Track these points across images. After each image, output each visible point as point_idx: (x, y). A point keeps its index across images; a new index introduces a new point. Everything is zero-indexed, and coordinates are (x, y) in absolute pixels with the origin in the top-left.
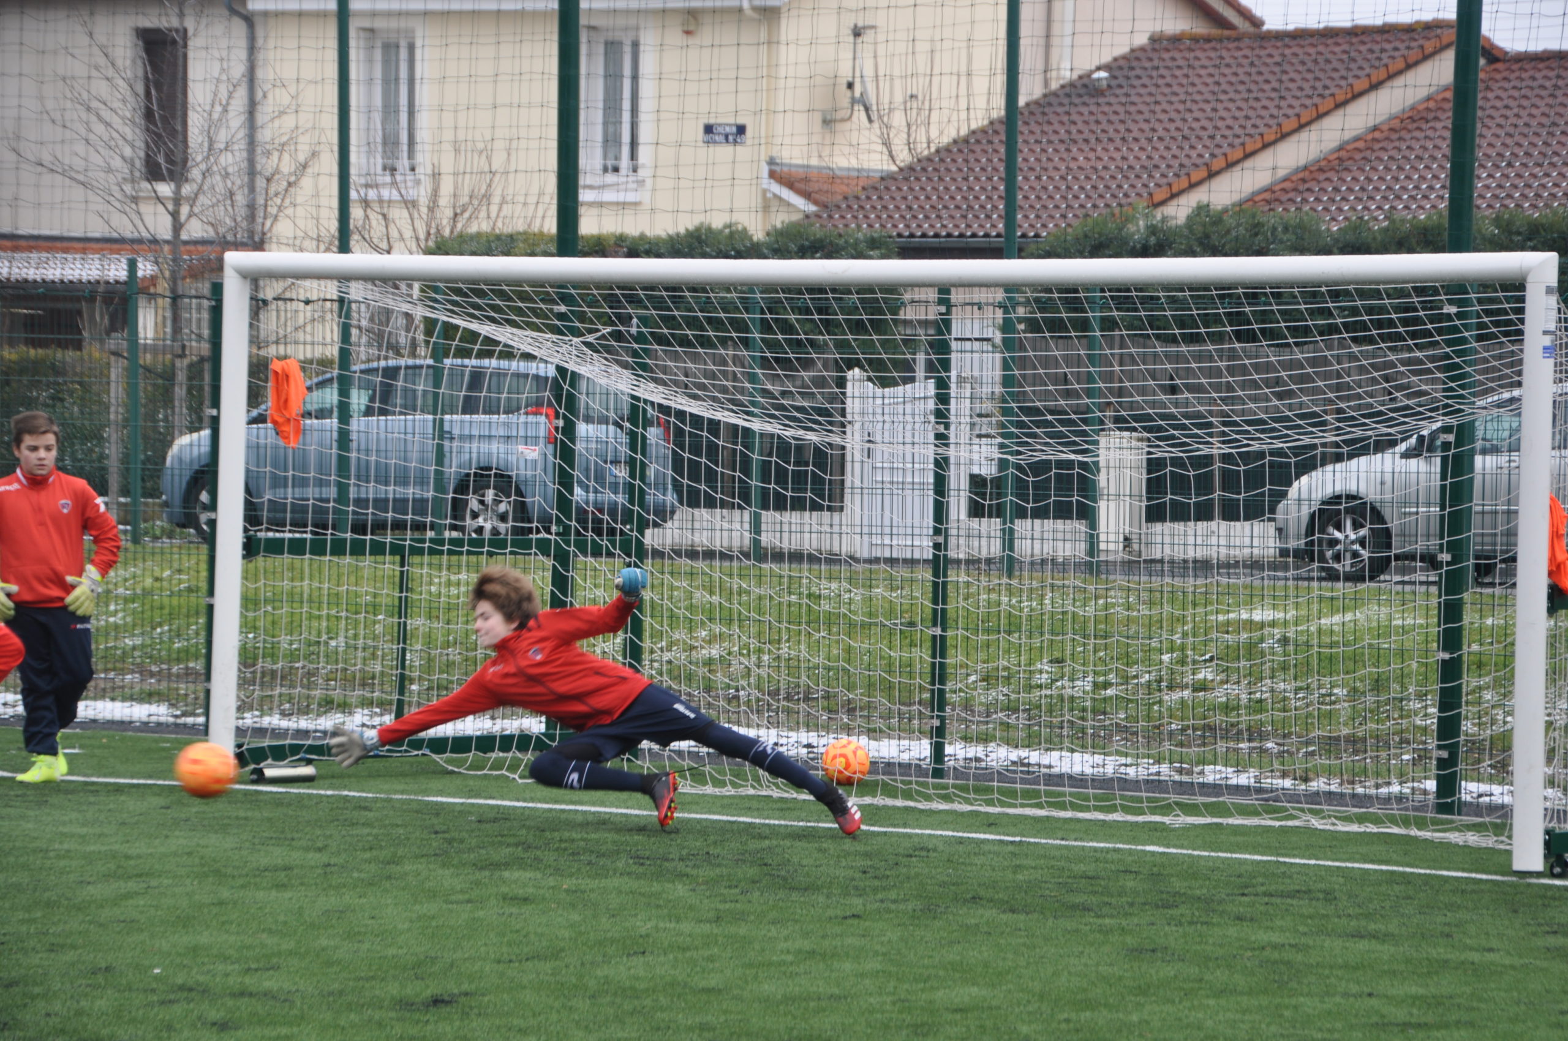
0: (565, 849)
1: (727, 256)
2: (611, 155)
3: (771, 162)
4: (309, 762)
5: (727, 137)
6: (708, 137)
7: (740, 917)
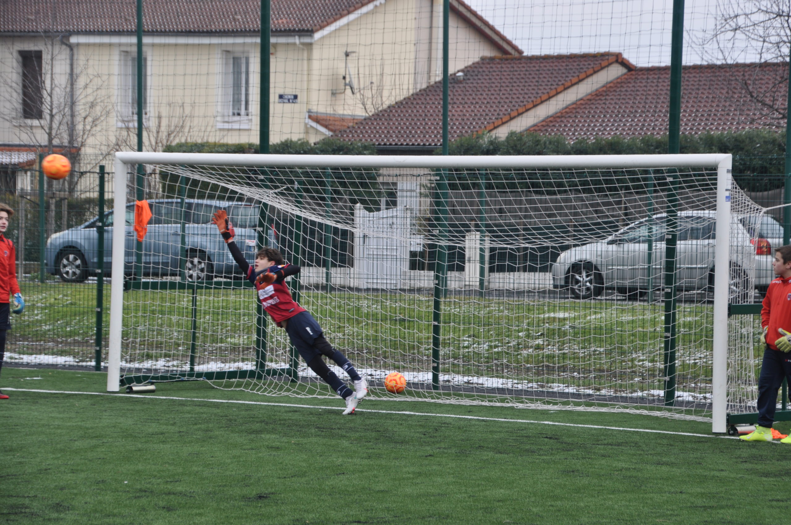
0: (284, 424)
2: (236, 108)
3: (309, 111)
4: (152, 383)
5: (289, 100)
6: (281, 100)
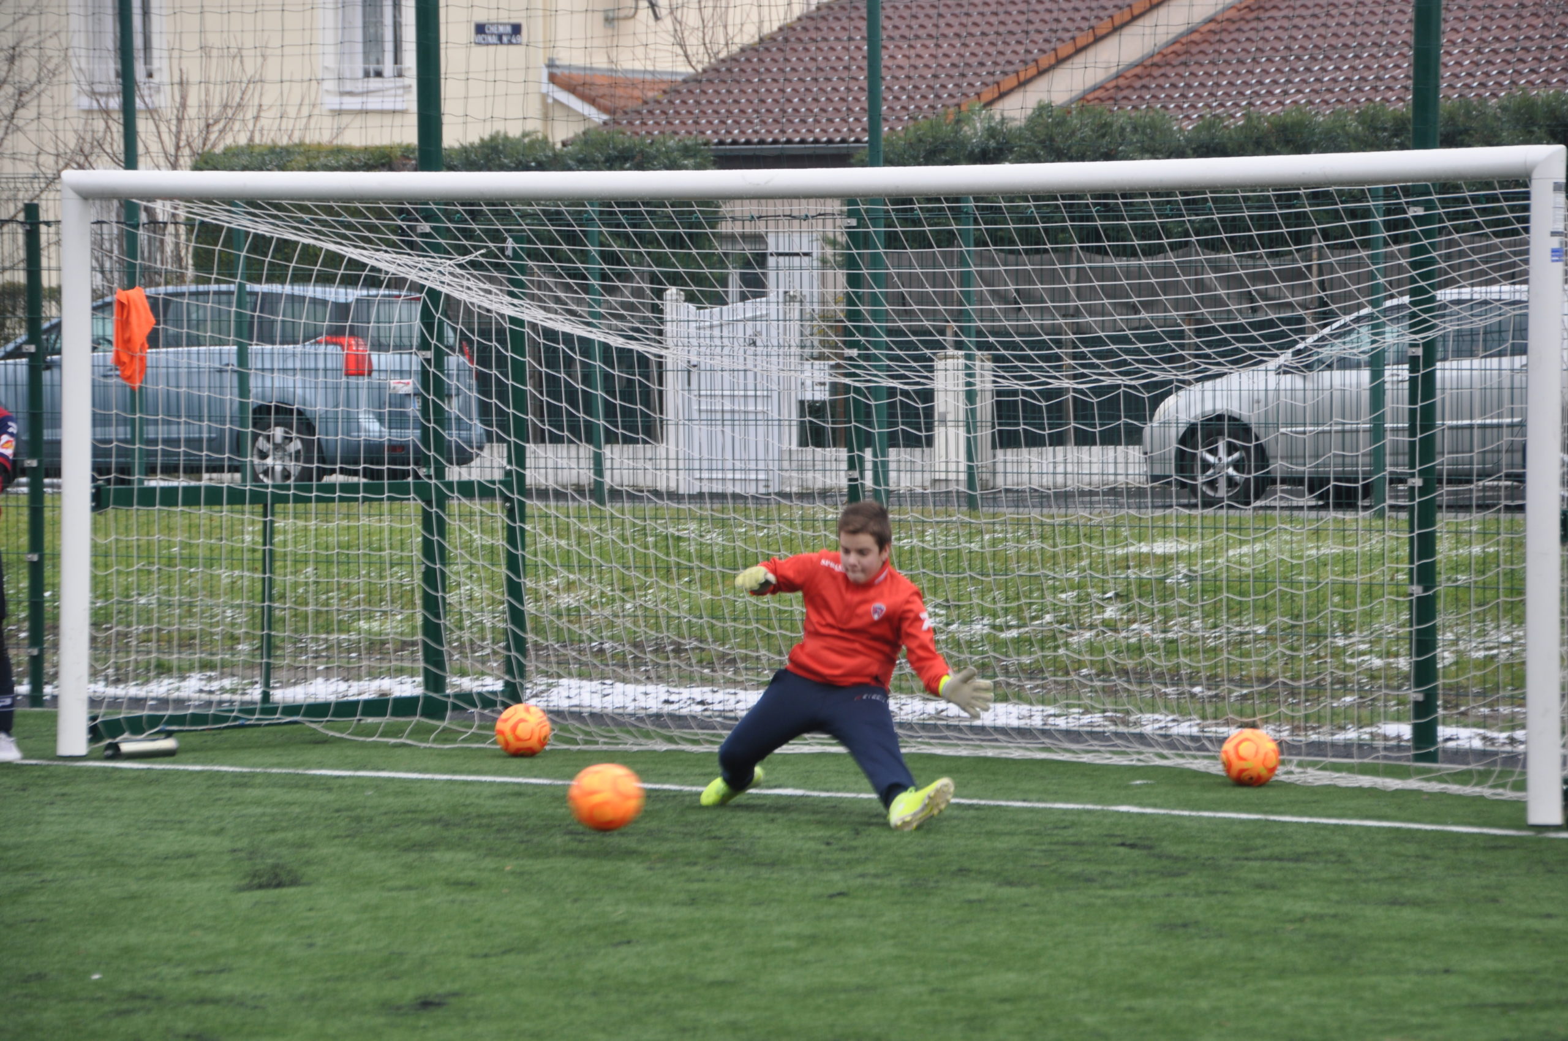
0: (489, 826)
1: (527, 168)
2: (373, 58)
3: (551, 65)
4: (169, 734)
5: (500, 37)
6: (480, 38)
7: (716, 898)
